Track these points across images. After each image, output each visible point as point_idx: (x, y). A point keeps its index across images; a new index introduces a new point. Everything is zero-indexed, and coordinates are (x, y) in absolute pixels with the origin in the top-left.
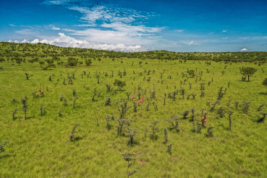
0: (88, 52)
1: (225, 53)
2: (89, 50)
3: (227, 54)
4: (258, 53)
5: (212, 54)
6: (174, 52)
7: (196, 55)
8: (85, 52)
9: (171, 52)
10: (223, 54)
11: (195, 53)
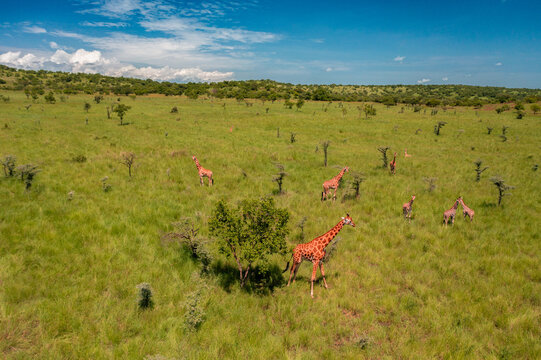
0: (84, 81)
1: (393, 87)
2: (88, 77)
3: (397, 89)
4: (457, 88)
5: (368, 90)
6: (289, 85)
7: (334, 90)
8: (75, 80)
9: (284, 84)
10: (390, 89)
11: (333, 86)
